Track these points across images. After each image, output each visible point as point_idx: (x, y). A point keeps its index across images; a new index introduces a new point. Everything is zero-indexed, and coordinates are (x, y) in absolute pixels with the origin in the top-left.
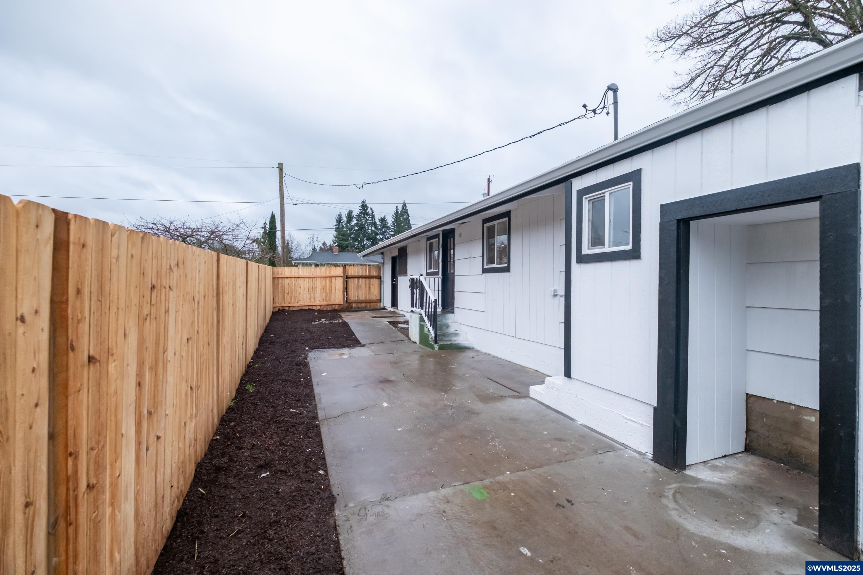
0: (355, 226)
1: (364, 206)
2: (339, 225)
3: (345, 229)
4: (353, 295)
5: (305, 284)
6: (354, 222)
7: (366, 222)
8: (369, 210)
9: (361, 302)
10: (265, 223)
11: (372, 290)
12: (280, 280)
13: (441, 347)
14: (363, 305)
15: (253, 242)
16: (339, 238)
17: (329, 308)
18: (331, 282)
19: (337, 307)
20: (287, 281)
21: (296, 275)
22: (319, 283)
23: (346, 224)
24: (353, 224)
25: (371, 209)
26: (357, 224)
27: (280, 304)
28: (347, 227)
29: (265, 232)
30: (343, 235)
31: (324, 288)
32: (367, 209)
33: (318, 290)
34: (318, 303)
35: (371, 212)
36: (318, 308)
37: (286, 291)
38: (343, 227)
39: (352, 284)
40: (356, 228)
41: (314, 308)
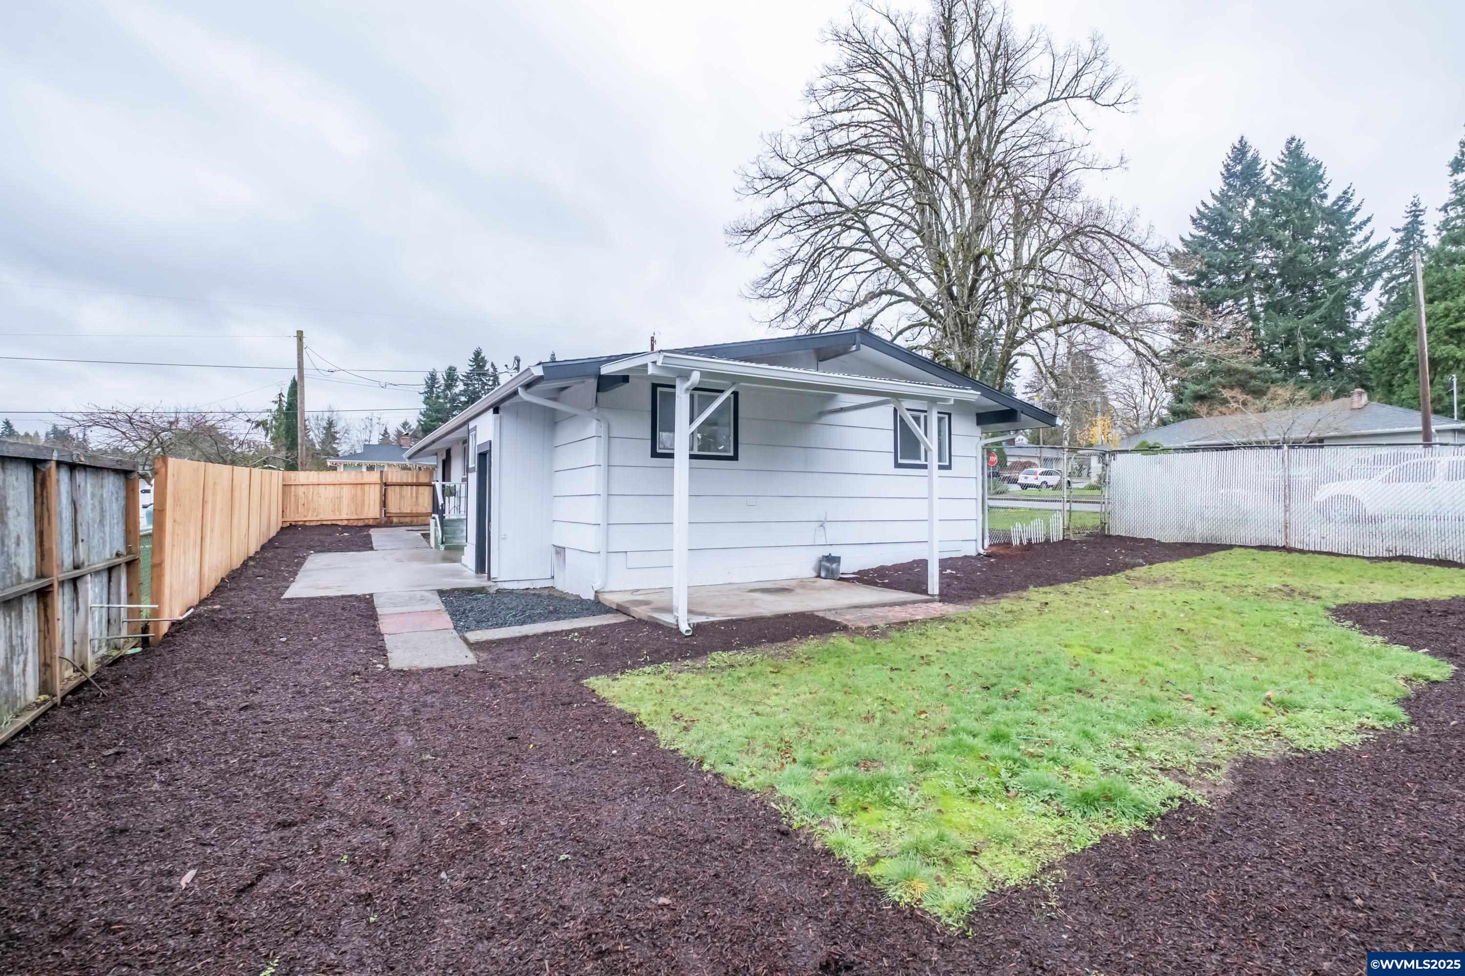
0: (461, 394)
1: (478, 360)
2: (432, 392)
3: (441, 401)
4: (393, 508)
5: (328, 493)
6: (460, 387)
7: (483, 388)
8: (488, 366)
9: (406, 515)
10: (281, 395)
11: (421, 500)
12: (293, 488)
13: (446, 549)
14: (408, 520)
15: (258, 425)
16: (429, 417)
17: (360, 524)
18: (363, 490)
19: (371, 522)
20: (301, 490)
21: (316, 481)
22: (347, 491)
23: (444, 391)
24: (456, 390)
25: (493, 365)
26: (465, 391)
27: (294, 517)
28: (446, 397)
29: (280, 409)
30: (437, 411)
31: (354, 498)
32: (484, 366)
33: (345, 501)
34: (344, 516)
35: (491, 370)
36: (345, 523)
37: (301, 502)
38: (438, 397)
39: (393, 494)
40: (463, 399)
41: (339, 523)
